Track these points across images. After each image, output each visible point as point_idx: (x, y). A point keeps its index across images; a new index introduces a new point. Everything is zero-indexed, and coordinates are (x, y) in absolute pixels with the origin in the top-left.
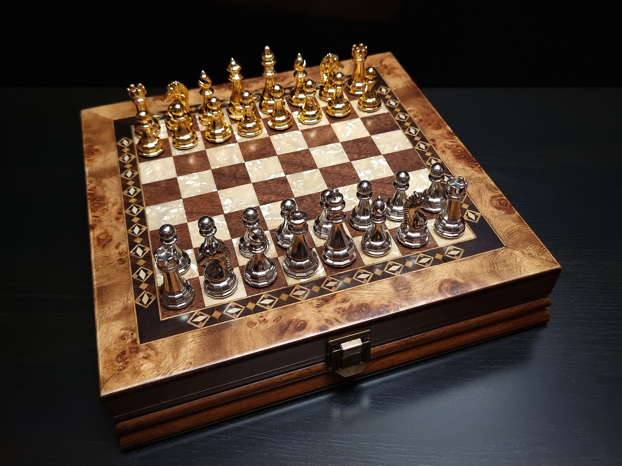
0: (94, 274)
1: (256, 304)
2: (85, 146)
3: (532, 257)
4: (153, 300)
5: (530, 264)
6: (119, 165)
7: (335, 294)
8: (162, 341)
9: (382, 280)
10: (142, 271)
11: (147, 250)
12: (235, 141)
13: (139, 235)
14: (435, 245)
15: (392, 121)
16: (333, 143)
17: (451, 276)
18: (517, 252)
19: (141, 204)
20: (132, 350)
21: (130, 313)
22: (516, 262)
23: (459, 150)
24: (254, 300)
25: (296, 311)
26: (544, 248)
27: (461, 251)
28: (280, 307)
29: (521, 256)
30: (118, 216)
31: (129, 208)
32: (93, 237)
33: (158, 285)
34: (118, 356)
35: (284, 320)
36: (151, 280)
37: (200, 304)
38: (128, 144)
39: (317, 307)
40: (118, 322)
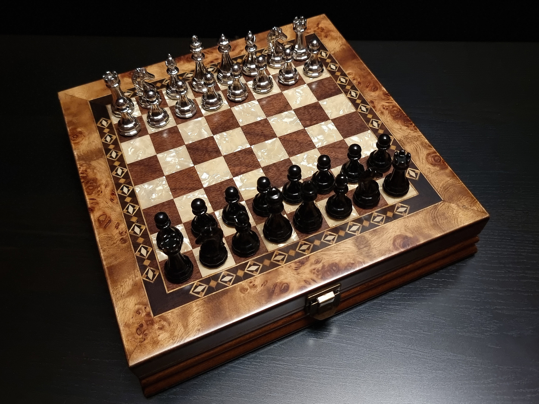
0: (102, 255)
1: (244, 271)
2: (68, 129)
3: (466, 208)
4: (157, 274)
5: (465, 215)
6: (103, 147)
7: (309, 257)
8: (172, 312)
9: (346, 240)
10: (142, 248)
11: (144, 228)
12: (201, 115)
13: (133, 214)
14: (385, 204)
15: (335, 85)
16: (287, 111)
17: (402, 232)
18: (453, 205)
19: (130, 184)
20: (148, 323)
21: (140, 288)
22: (453, 214)
23: (394, 110)
24: (243, 267)
25: (279, 275)
26: (475, 200)
27: (407, 207)
28: (265, 273)
29: (456, 208)
30: (112, 197)
31: (120, 189)
32: (95, 219)
33: (158, 260)
34: (137, 329)
35: (270, 284)
36: (152, 257)
37: (198, 275)
38: (107, 124)
39: (295, 270)
40: (131, 298)
